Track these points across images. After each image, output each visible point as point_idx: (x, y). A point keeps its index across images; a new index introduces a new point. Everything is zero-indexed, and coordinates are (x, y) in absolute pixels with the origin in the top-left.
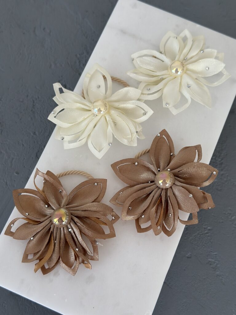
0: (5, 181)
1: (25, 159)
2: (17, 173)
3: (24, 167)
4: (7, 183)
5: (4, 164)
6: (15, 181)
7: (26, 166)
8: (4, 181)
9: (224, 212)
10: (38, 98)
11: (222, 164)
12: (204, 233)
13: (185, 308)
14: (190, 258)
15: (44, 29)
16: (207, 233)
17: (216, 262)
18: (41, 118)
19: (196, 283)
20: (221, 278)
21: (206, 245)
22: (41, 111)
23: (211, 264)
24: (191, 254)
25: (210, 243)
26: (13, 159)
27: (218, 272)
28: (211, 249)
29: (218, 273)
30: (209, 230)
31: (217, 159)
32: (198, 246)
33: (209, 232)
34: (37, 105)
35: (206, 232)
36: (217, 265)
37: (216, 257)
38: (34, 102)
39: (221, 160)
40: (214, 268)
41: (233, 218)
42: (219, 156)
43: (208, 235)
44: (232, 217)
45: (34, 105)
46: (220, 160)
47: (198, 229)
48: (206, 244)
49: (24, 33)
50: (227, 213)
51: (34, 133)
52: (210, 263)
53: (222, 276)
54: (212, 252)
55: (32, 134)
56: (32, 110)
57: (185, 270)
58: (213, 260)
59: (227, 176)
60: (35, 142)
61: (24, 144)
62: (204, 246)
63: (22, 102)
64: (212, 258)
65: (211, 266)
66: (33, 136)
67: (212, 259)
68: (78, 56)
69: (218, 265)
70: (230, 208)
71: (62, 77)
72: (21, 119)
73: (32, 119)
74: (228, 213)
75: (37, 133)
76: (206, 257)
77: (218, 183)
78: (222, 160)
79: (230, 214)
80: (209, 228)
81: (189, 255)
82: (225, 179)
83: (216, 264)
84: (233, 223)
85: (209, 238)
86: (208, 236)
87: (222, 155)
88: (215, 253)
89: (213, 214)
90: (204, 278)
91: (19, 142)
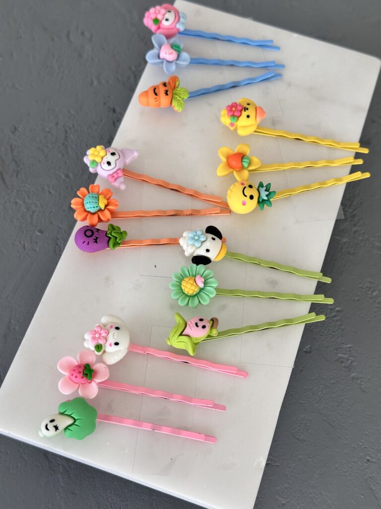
0: (22, 242)
1: (52, 211)
2: (40, 231)
3: (52, 223)
4: (24, 245)
5: (21, 219)
6: (37, 243)
7: (53, 222)
8: (21, 244)
9: (361, 285)
10: (73, 126)
11: (354, 216)
12: (331, 316)
13: (304, 427)
14: (310, 352)
15: (83, 33)
16: (335, 316)
17: (350, 358)
18: (77, 154)
19: (320, 389)
20: (359, 381)
21: (334, 334)
22: (76, 145)
23: (342, 362)
24: (310, 348)
25: (340, 331)
26: (34, 212)
27: (355, 374)
28: (342, 340)
29: (353, 375)
30: (338, 311)
31: (346, 209)
32: (321, 336)
33: (338, 315)
34: (72, 136)
35: (333, 314)
36: (352, 362)
37: (350, 351)
38: (66, 132)
39: (353, 212)
40: (347, 368)
41: (375, 294)
42: (350, 206)
43: (336, 318)
44: (372, 292)
45: (66, 137)
46: (351, 210)
47: (321, 310)
48: (334, 332)
49: (53, 40)
50: (364, 287)
51: (67, 176)
52: (341, 360)
53: (361, 379)
54: (343, 343)
55: (63, 177)
56: (64, 144)
57: (301, 370)
58: (346, 356)
59: (364, 233)
60: (67, 188)
61: (51, 191)
62: (331, 335)
63: (49, 132)
64: (344, 352)
65: (344, 365)
66: (64, 180)
67: (345, 354)
68: (133, 68)
69: (354, 364)
70: (369, 280)
71: (109, 97)
72: (46, 157)
73: (63, 155)
74: (367, 287)
75: (71, 175)
76: (335, 352)
77: (349, 244)
78: (354, 210)
79: (370, 288)
80: (338, 309)
81: (307, 349)
82: (361, 238)
83: (350, 361)
84: (374, 301)
85: (338, 323)
86: (337, 321)
87: (355, 203)
88: (349, 346)
89: (343, 289)
90: (333, 382)
91: (43, 188)
